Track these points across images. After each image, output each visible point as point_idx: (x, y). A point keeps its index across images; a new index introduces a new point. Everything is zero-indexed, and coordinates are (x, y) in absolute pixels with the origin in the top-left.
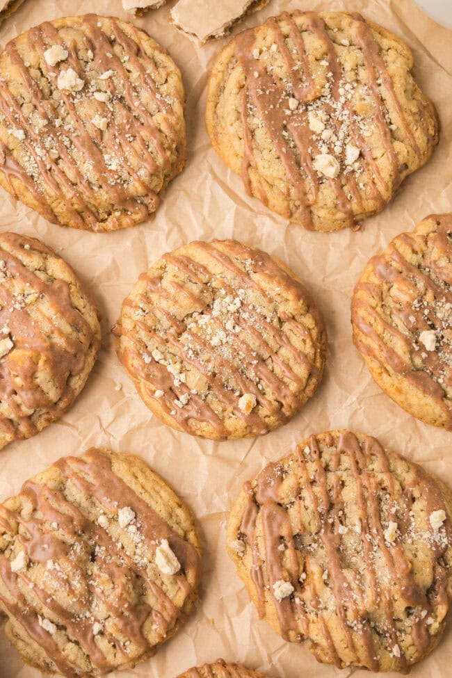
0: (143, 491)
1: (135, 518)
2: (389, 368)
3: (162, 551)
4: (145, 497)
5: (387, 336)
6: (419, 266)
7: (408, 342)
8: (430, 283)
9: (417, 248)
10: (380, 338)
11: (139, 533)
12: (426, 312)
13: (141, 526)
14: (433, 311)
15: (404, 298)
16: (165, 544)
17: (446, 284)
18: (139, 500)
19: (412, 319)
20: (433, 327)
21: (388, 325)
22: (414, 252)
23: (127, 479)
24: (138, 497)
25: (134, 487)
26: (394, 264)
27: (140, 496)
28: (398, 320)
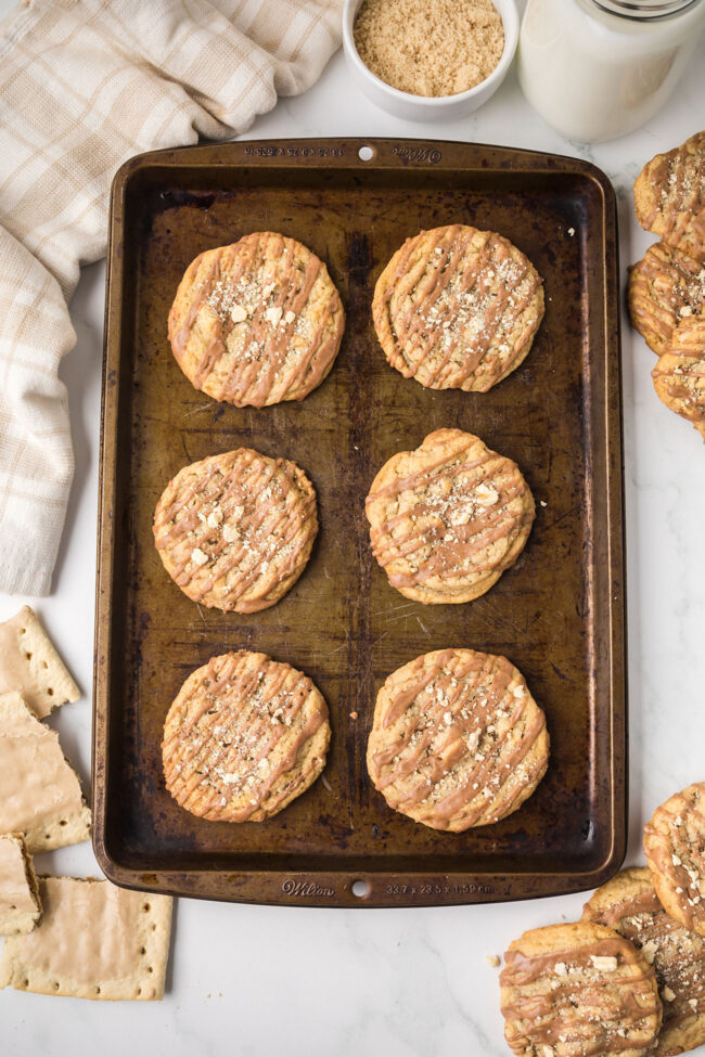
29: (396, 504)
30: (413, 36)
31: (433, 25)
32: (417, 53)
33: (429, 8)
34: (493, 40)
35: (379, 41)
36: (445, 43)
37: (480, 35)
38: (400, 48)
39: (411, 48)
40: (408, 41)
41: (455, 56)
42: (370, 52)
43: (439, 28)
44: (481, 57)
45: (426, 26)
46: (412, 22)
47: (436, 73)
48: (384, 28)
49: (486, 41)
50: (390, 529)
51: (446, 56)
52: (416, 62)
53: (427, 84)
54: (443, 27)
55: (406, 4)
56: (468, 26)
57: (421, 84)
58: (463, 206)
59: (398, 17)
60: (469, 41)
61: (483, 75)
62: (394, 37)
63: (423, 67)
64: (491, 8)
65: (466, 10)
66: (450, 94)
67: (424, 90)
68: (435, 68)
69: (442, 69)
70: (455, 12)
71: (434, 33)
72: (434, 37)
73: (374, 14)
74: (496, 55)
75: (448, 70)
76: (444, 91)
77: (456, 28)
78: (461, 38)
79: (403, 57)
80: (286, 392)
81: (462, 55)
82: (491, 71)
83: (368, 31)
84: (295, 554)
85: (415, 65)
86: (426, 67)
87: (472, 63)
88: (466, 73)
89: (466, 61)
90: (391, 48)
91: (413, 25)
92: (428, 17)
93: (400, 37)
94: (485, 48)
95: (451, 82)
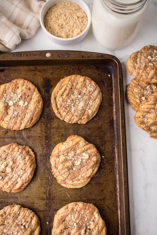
2: (137, 106)
5: (135, 99)
6: (138, 84)
7: (140, 100)
8: (142, 87)
9: (137, 81)
10: (134, 100)
12: (142, 93)
14: (143, 93)
15: (137, 91)
17: (145, 87)
19: (139, 95)
20: (144, 96)
21: (135, 97)
22: (137, 82)
26: (133, 85)
28: (137, 96)
29: (59, 159)
30: (61, 21)
31: (67, 18)
32: (62, 26)
33: (66, 13)
34: (84, 21)
35: (51, 23)
36: (70, 23)
37: (80, 20)
38: (57, 24)
39: (60, 24)
40: (59, 22)
41: (73, 26)
42: (49, 26)
43: (68, 19)
44: (81, 26)
45: (65, 18)
46: (61, 17)
47: (68, 31)
48: (52, 19)
49: (82, 22)
50: (57, 167)
51: (71, 26)
52: (62, 28)
53: (65, 35)
54: (70, 18)
55: (59, 12)
56: (77, 18)
58: (78, 69)
59: (57, 16)
60: (77, 22)
61: (81, 31)
62: (55, 21)
63: (64, 30)
64: (84, 12)
65: (76, 13)
66: (72, 37)
67: (64, 36)
69: (69, 30)
70: (73, 14)
71: (67, 20)
72: (67, 21)
73: (50, 15)
74: (85, 26)
75: (71, 30)
76: (70, 36)
77: (73, 18)
78: (75, 21)
79: (58, 27)
80: (26, 126)
81: (75, 26)
82: (84, 30)
83: (48, 20)
84: (28, 175)
85: (62, 29)
86: (65, 30)
87: (78, 28)
88: (76, 31)
89: (76, 28)
90: (55, 25)
91: (61, 18)
92: (65, 16)
93: (57, 21)
94: (82, 24)
95: (72, 34)
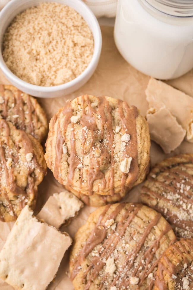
0: (140, 135)
1: (129, 141)
3: (127, 161)
4: (139, 138)
11: (125, 147)
13: (128, 146)
16: (130, 159)
18: (136, 137)
23: (138, 126)
24: (136, 135)
25: (138, 131)
27: (137, 135)
30: (37, 45)
31: (51, 40)
32: (38, 55)
33: (52, 29)
34: (86, 55)
35: (17, 43)
36: (55, 52)
37: (78, 51)
38: (27, 50)
39: (34, 52)
40: (33, 47)
41: (60, 61)
42: (10, 49)
43: (54, 43)
44: (75, 65)
45: (47, 40)
46: (39, 35)
47: (46, 70)
48: (22, 36)
49: (81, 55)
51: (55, 60)
52: (37, 60)
53: (37, 75)
54: (57, 42)
55: (39, 24)
56: (71, 44)
57: (34, 76)
59: (32, 31)
60: (70, 54)
61: (74, 75)
62: (26, 43)
63: (39, 64)
64: (90, 35)
65: (74, 34)
66: (53, 84)
67: (35, 79)
68: (46, 67)
69: (50, 67)
70: (66, 34)
71: (50, 46)
72: (50, 47)
73: (18, 26)
74: (85, 65)
75: (54, 69)
76: (48, 81)
77: (65, 44)
78: (66, 51)
79: (28, 56)
81: (64, 61)
82: (80, 74)
83: (12, 35)
85: (35, 63)
86: (41, 65)
87: (69, 68)
88: (64, 73)
89: (66, 66)
90: (23, 49)
91: (40, 38)
92: (49, 34)
93: (30, 43)
94: (79, 60)
95: (53, 77)
